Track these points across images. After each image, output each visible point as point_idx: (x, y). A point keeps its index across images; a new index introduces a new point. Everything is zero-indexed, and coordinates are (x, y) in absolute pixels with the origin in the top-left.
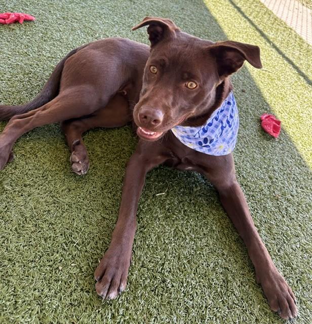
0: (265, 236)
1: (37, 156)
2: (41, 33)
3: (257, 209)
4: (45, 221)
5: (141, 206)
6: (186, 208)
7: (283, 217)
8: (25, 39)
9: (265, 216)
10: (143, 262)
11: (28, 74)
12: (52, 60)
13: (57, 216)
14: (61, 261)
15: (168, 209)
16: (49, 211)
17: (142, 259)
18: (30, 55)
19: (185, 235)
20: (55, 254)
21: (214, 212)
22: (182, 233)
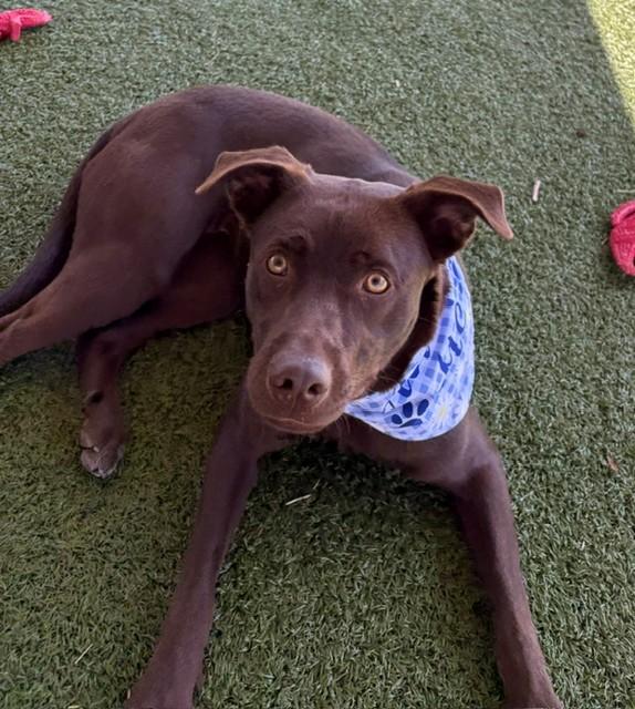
0: (553, 586)
1: (19, 431)
2: (63, 59)
3: (546, 510)
4: (22, 602)
5: (246, 541)
6: (357, 532)
7: (615, 523)
8: (23, 85)
9: (563, 529)
10: (231, 692)
11: (20, 193)
12: (80, 139)
13: (48, 589)
14: (48, 700)
15: (313, 540)
16: (33, 575)
17: (230, 683)
18: (28, 136)
19: (344, 608)
20: (36, 684)
21: (428, 533)
22: (337, 603)
